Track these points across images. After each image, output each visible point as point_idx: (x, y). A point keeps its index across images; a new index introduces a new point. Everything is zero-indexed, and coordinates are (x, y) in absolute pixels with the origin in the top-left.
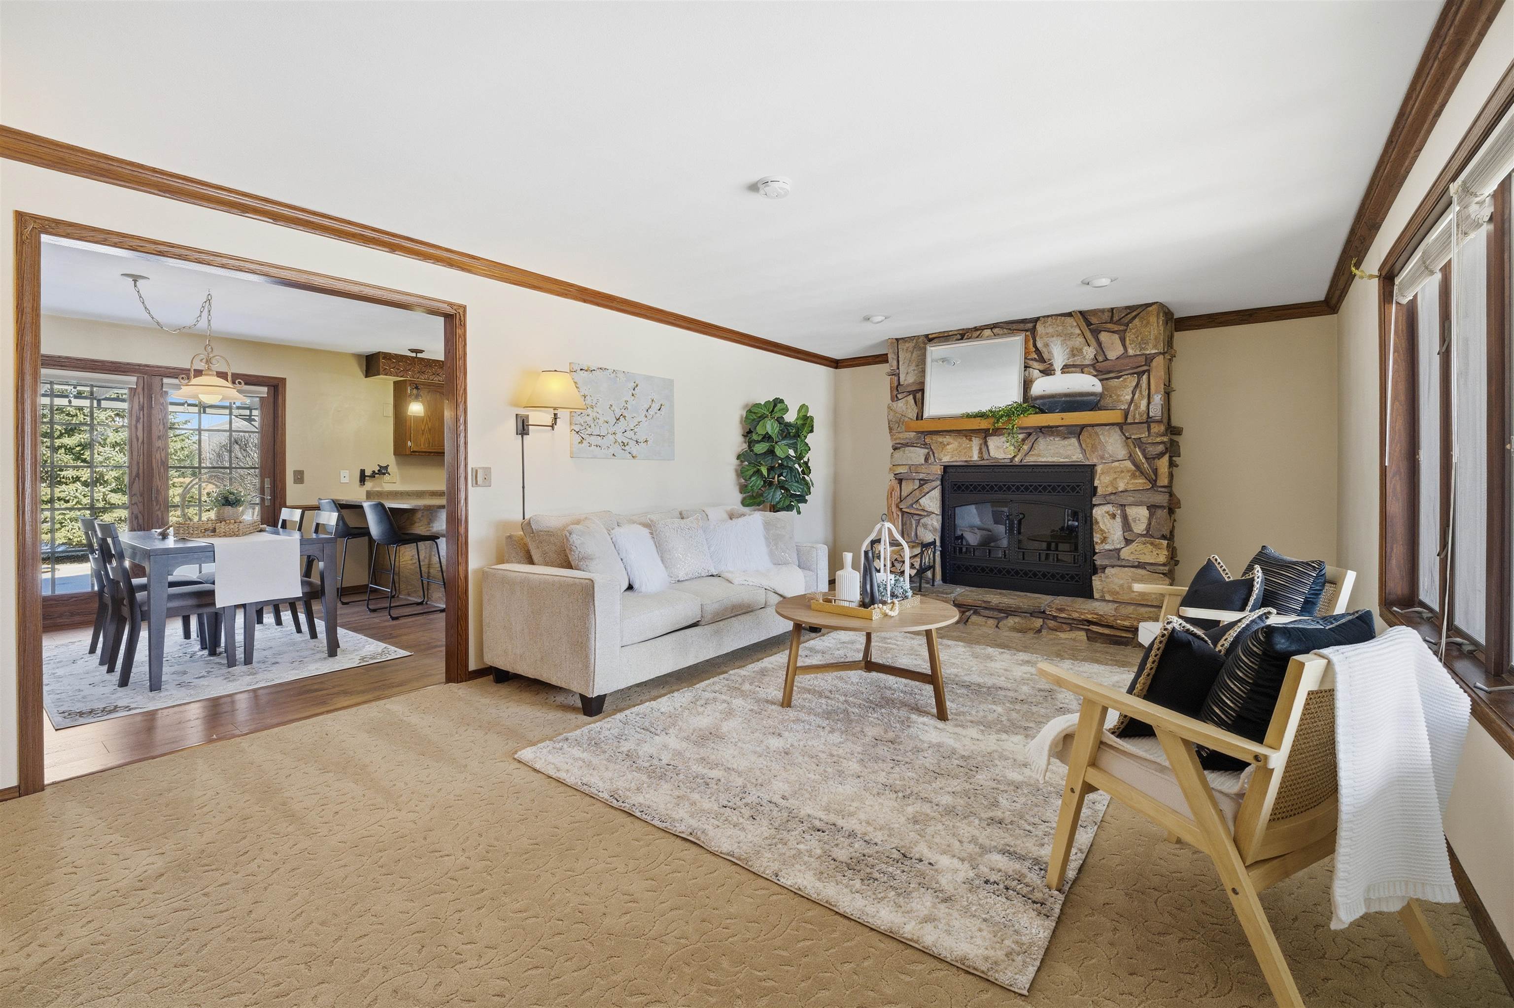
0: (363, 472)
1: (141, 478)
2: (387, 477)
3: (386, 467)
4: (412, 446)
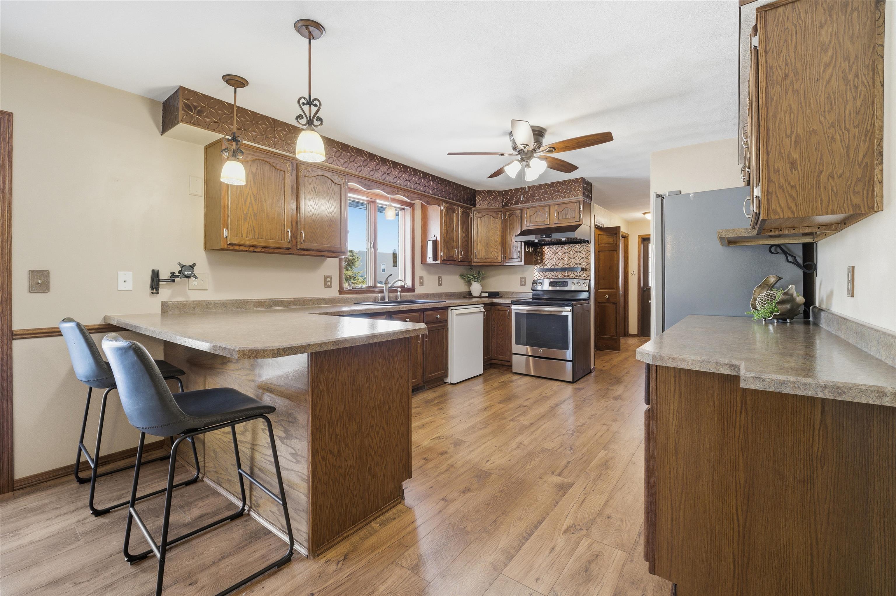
0: (155, 274)
3: (192, 267)
4: (229, 237)
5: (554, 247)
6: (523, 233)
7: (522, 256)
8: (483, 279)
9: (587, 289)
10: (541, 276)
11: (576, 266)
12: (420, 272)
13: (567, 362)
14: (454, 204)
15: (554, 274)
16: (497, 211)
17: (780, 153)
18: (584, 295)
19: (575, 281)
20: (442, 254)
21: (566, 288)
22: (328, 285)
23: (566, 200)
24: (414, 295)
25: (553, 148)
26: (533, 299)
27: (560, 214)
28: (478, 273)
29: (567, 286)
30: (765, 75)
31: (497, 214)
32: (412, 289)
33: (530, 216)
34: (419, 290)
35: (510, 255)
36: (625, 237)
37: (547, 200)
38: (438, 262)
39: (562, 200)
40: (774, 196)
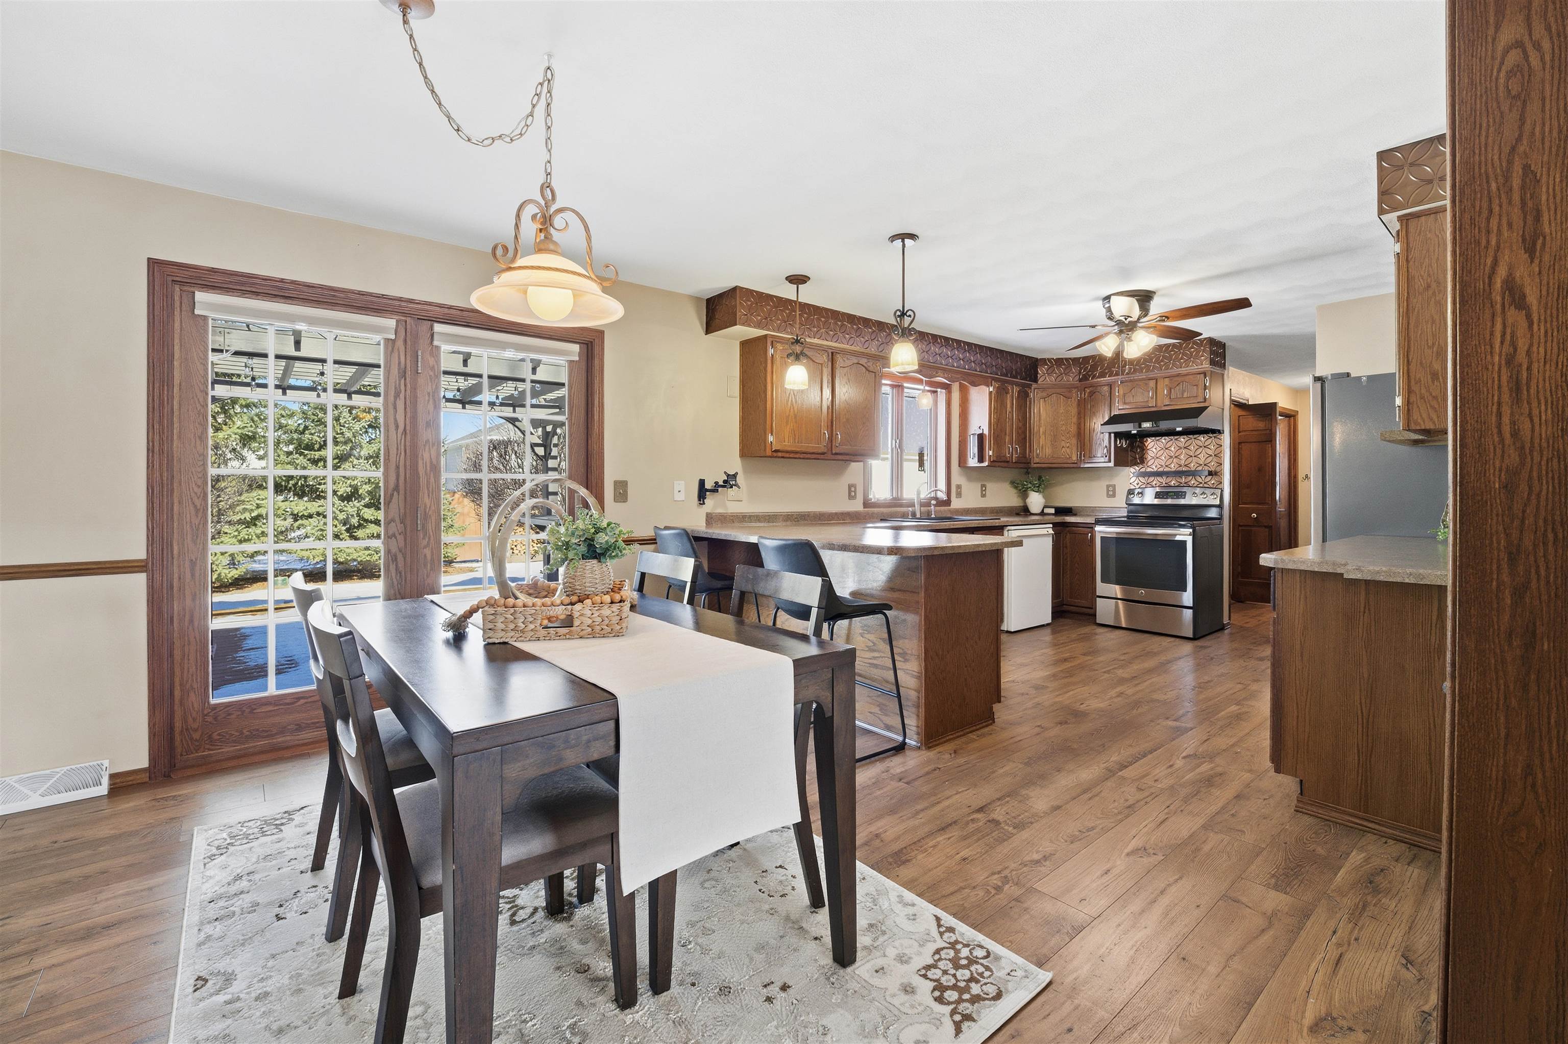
0: (702, 483)
1: (402, 492)
2: (732, 492)
3: (735, 476)
4: (774, 443)
5: (1164, 440)
6: (1113, 420)
7: (1110, 454)
8: (1046, 487)
9: (1217, 502)
10: (1140, 484)
11: (1200, 468)
12: (958, 478)
13: (1185, 610)
14: (1007, 382)
15: (1163, 480)
16: (1070, 388)
17: (1421, 363)
18: (1213, 513)
19: (1198, 491)
20: (991, 453)
21: (1182, 502)
22: (853, 497)
23: (1183, 370)
24: (950, 510)
25: (1165, 317)
26: (1128, 517)
27: (1173, 390)
28: (1039, 480)
29: (1184, 498)
30: (1406, 285)
31: (1070, 392)
32: (948, 502)
33: (1124, 395)
34: (956, 504)
35: (1090, 451)
36: (1291, 416)
37: (1151, 371)
38: (986, 464)
39: (1175, 371)
40: (1415, 406)
